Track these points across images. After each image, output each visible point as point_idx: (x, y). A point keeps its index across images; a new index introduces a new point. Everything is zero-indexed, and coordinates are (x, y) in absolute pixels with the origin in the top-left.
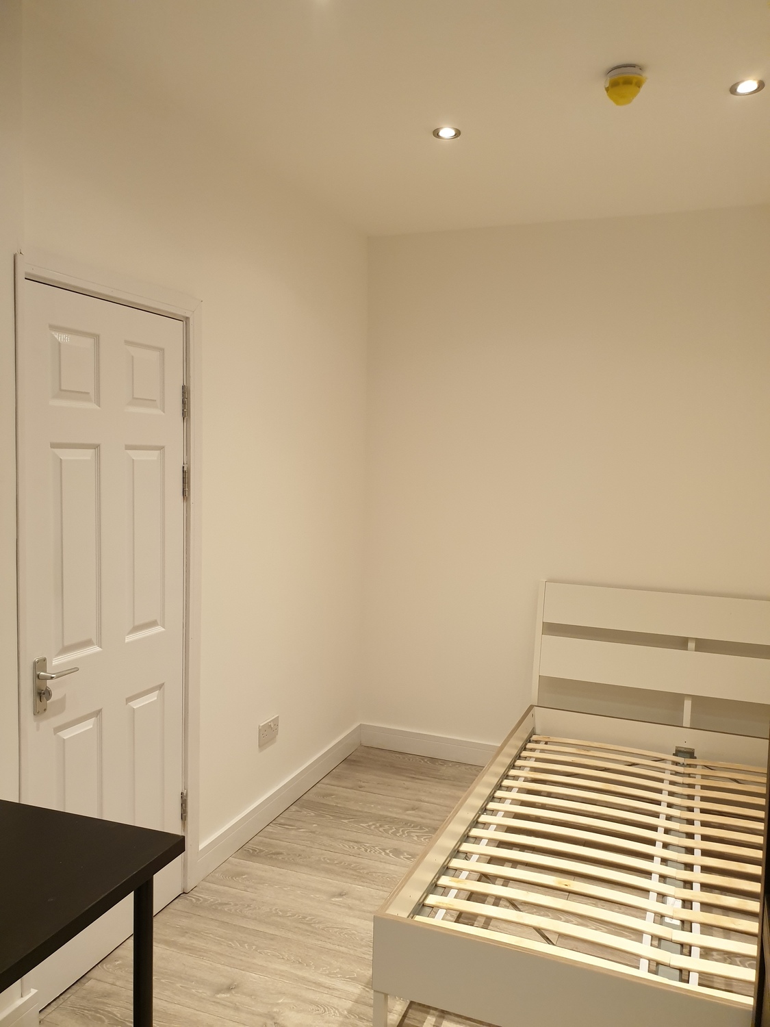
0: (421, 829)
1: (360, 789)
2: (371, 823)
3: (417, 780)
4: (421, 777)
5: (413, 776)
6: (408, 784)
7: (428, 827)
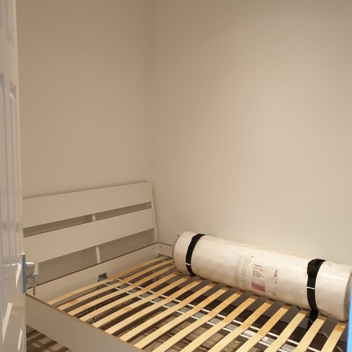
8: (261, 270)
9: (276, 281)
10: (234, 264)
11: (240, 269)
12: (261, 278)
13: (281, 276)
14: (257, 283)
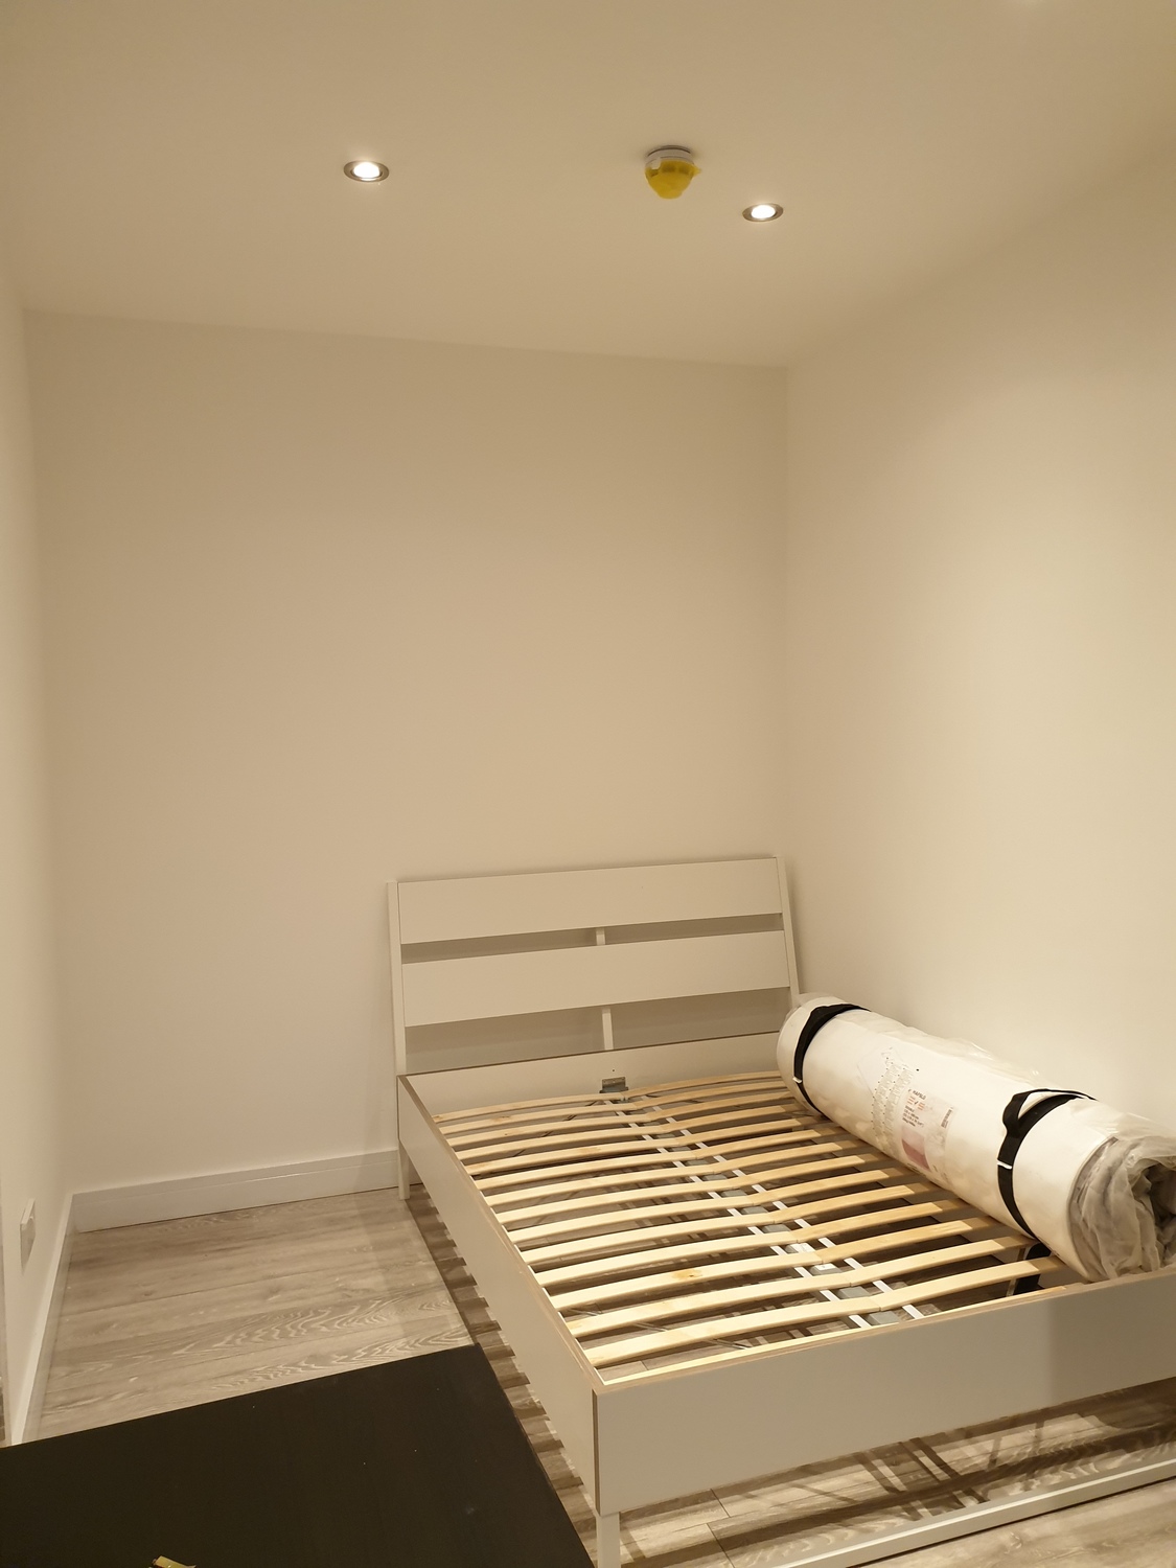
0: (317, 1313)
1: (150, 1297)
2: (229, 1338)
3: (234, 1252)
4: (232, 1245)
5: (219, 1247)
6: (223, 1261)
7: (326, 1307)
8: (922, 1107)
9: (944, 1141)
10: (874, 1085)
11: (884, 1100)
12: (917, 1129)
13: (955, 1129)
14: (911, 1141)
